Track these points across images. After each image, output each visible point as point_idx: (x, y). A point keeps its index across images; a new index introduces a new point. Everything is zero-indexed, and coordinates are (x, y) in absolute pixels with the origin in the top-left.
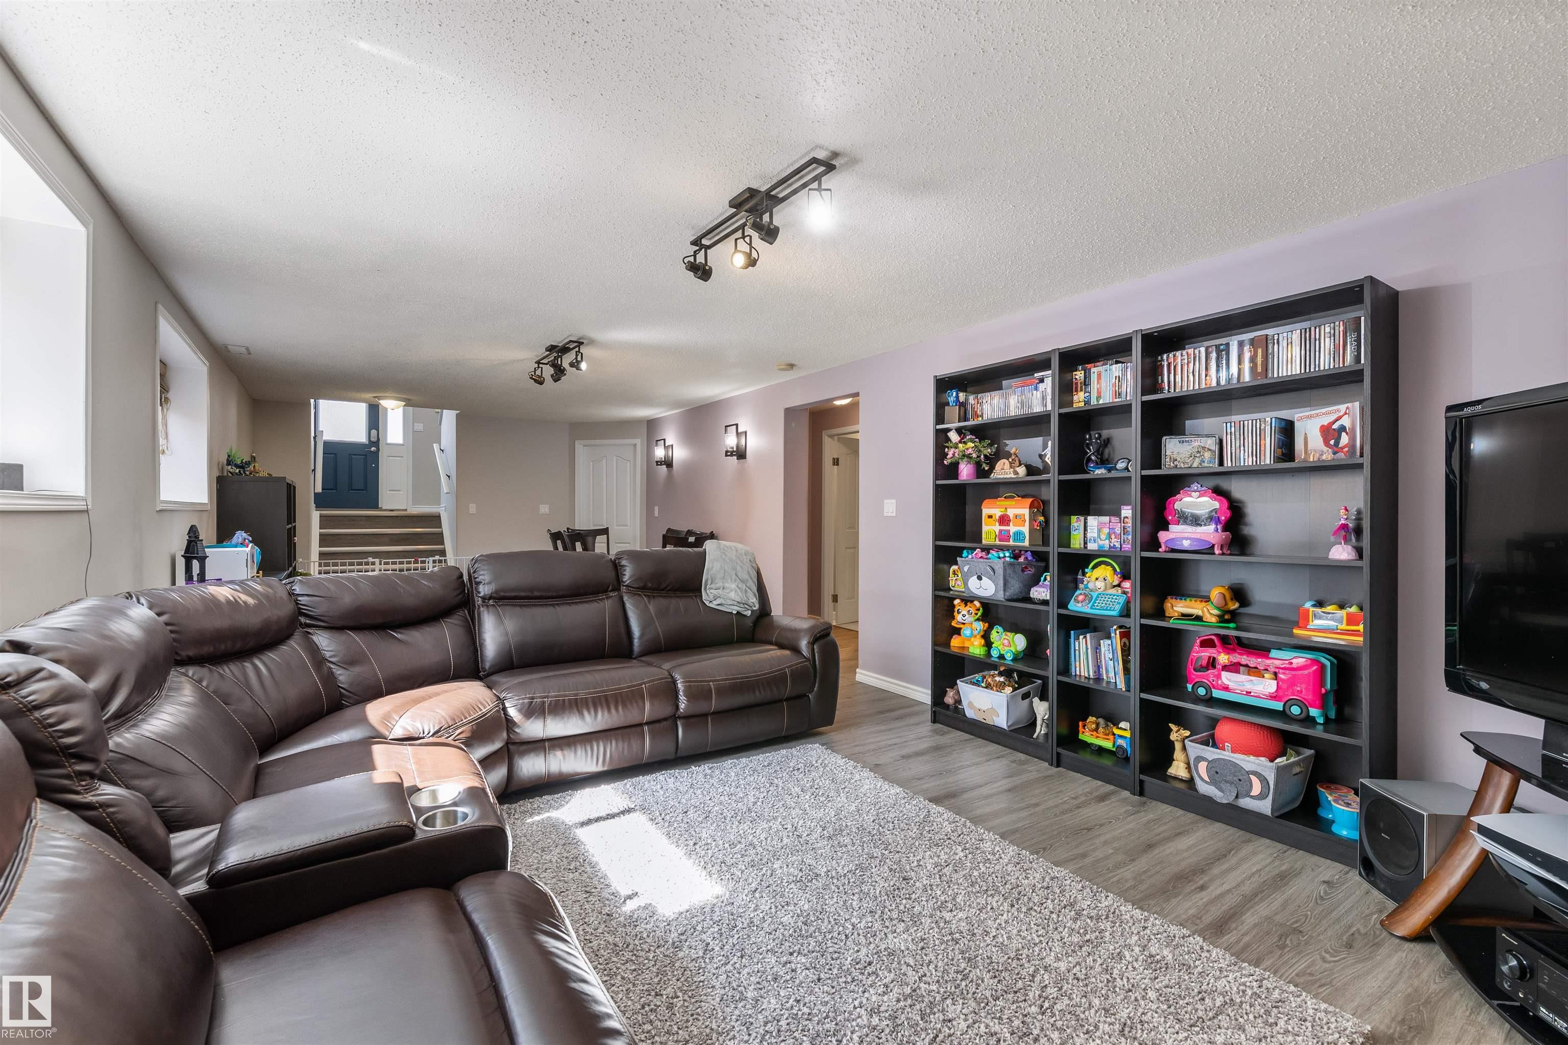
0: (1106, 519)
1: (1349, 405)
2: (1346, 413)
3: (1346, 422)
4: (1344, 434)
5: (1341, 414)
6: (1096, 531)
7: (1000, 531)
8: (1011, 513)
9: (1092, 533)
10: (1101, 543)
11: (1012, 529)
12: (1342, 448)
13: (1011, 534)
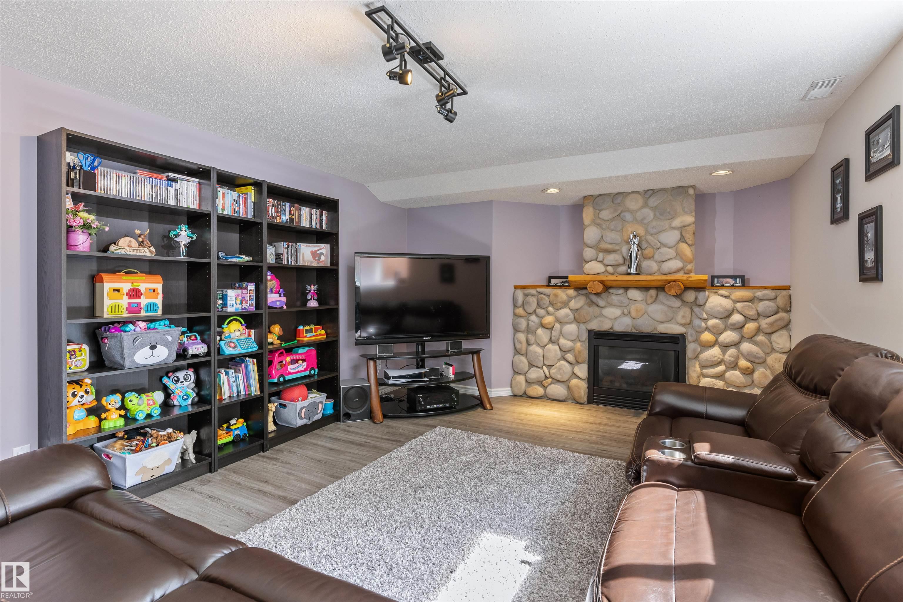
0: (239, 291)
1: (326, 245)
2: (323, 248)
3: (323, 251)
4: (322, 256)
5: (322, 248)
6: (234, 299)
7: (129, 304)
8: (143, 287)
9: (231, 300)
10: (237, 307)
11: (144, 301)
12: (322, 261)
13: (142, 306)
